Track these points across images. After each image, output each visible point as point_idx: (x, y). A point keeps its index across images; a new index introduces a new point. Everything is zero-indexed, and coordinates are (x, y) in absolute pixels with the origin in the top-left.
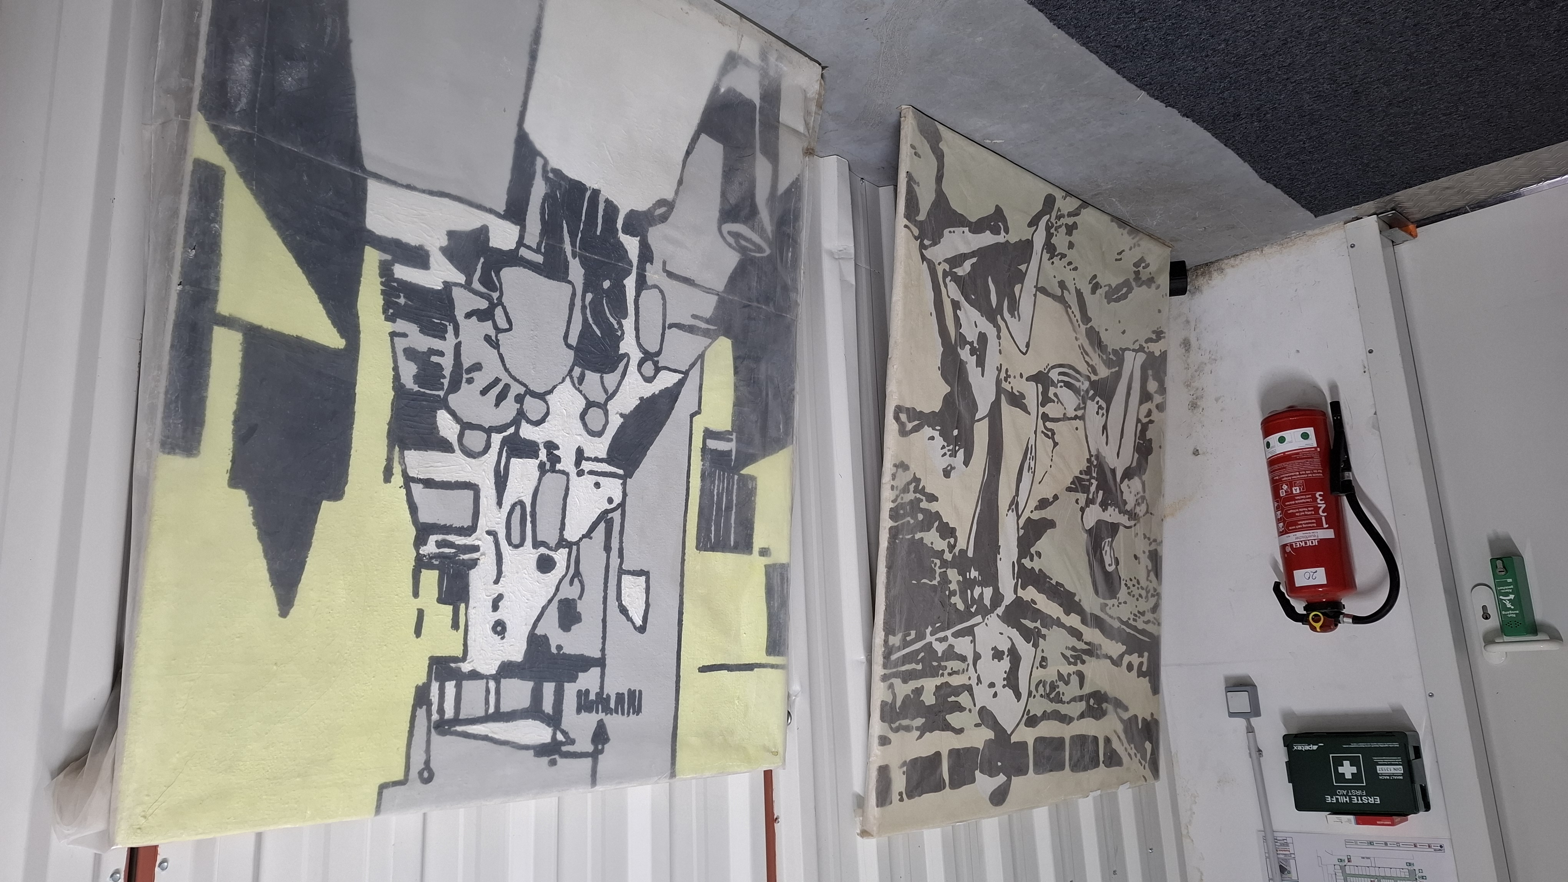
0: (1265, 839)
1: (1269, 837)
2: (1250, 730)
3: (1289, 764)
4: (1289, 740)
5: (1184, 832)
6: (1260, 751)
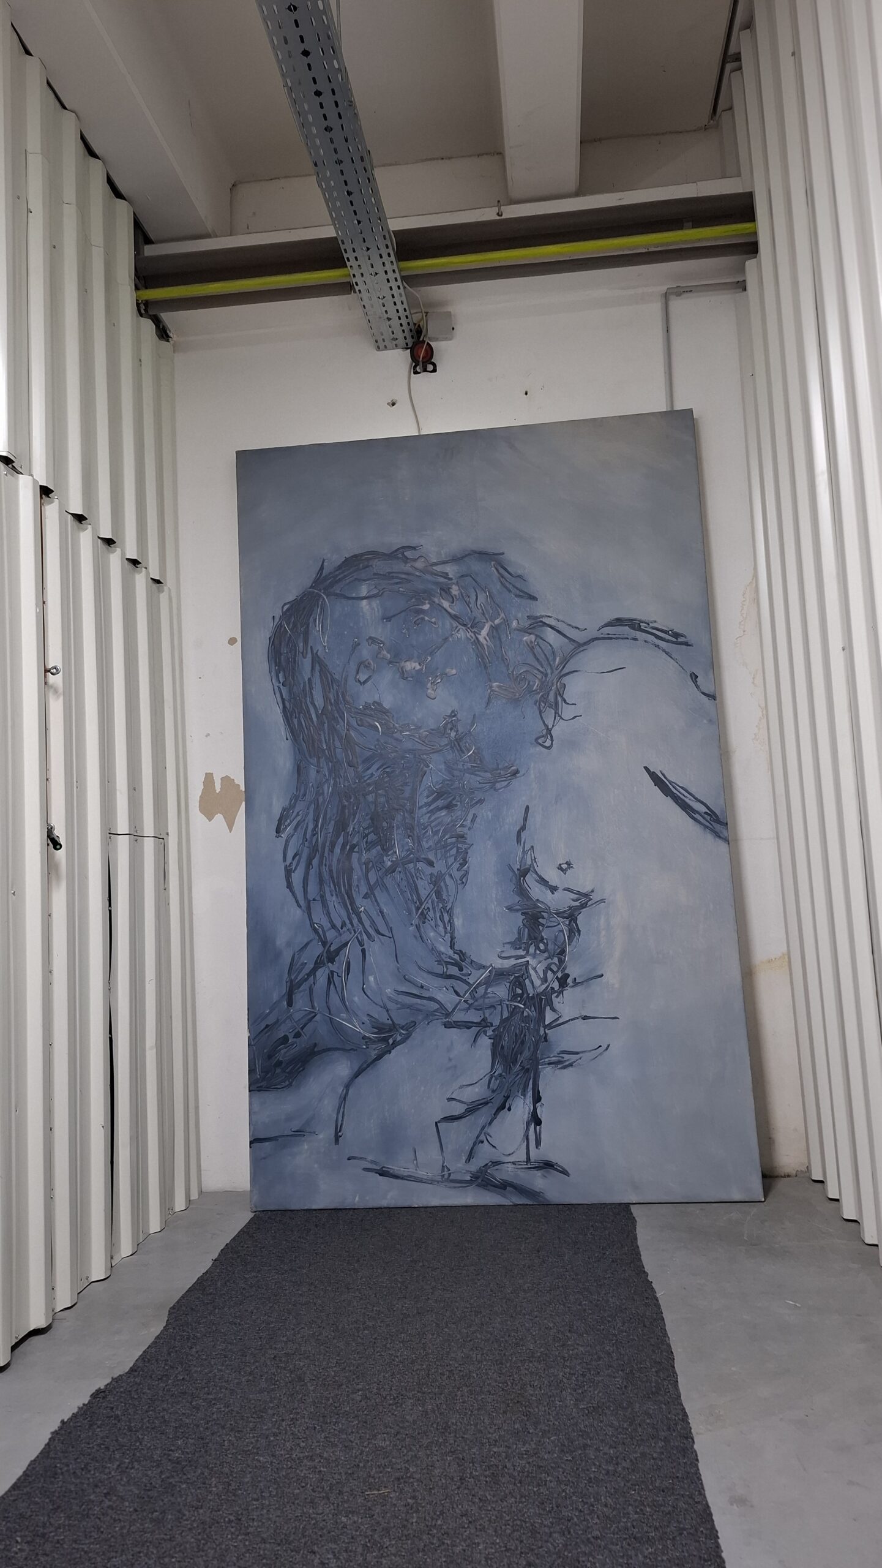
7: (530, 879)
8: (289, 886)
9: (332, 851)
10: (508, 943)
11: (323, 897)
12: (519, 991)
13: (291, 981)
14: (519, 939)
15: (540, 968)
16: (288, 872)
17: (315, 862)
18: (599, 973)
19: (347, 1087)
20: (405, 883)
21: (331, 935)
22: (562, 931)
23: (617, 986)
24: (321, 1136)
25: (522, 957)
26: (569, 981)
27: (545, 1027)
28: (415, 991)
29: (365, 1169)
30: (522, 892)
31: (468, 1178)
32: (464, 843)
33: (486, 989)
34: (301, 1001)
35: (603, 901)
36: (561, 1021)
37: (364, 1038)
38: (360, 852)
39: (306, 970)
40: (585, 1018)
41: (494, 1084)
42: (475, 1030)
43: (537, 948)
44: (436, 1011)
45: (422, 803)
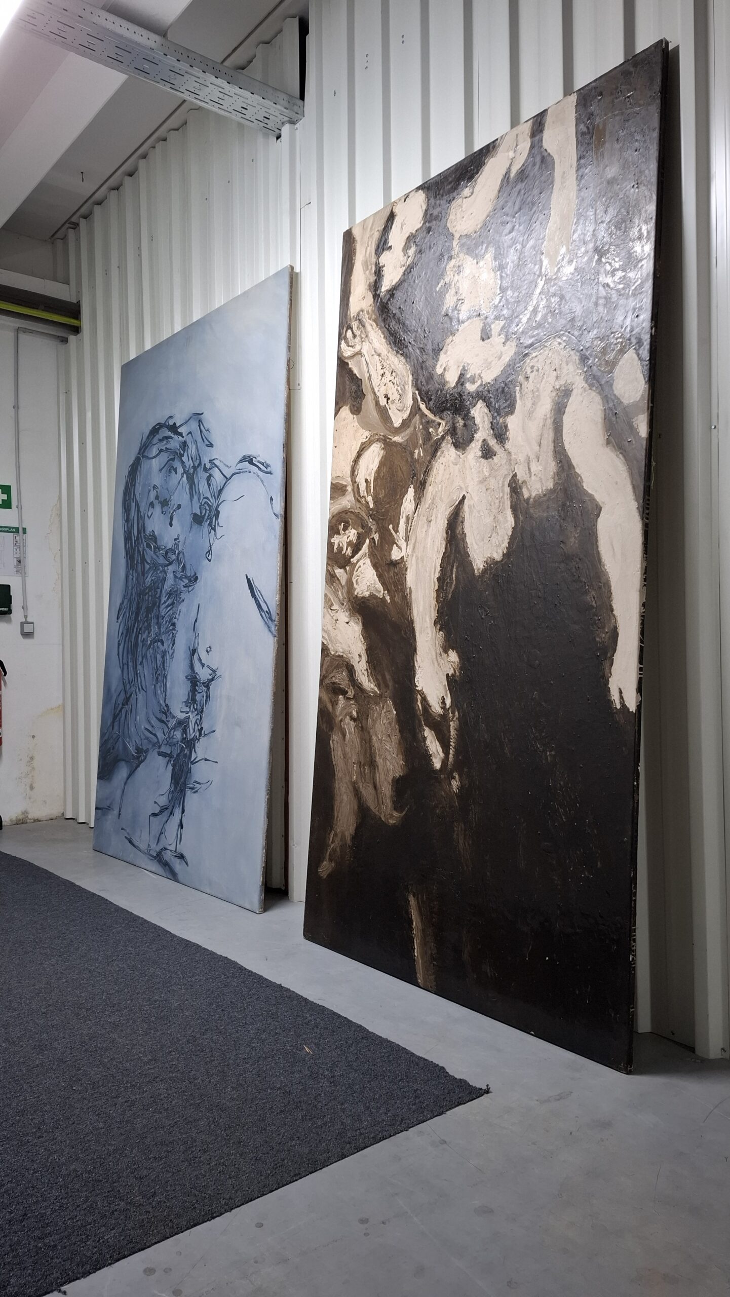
0: (25, 573)
1: (23, 574)
2: (26, 617)
3: (11, 603)
4: (9, 612)
5: (60, 576)
6: (23, 608)
7: (196, 656)
8: (118, 654)
9: (133, 632)
10: (185, 702)
11: (128, 662)
12: (185, 736)
13: (114, 714)
14: (188, 700)
15: (194, 722)
16: (119, 645)
17: (127, 638)
18: (214, 729)
19: (125, 784)
20: (153, 656)
21: (128, 687)
22: (203, 696)
23: (220, 739)
24: (115, 812)
25: (187, 713)
26: (203, 732)
27: (191, 762)
28: (150, 729)
29: (126, 837)
30: (192, 666)
31: (155, 855)
32: (175, 630)
33: (174, 732)
34: (116, 728)
35: (220, 676)
36: (196, 760)
37: (133, 755)
38: (141, 634)
39: (119, 709)
40: (206, 760)
41: (170, 796)
42: (168, 758)
43: (194, 707)
44: (156, 743)
45: (163, 602)
